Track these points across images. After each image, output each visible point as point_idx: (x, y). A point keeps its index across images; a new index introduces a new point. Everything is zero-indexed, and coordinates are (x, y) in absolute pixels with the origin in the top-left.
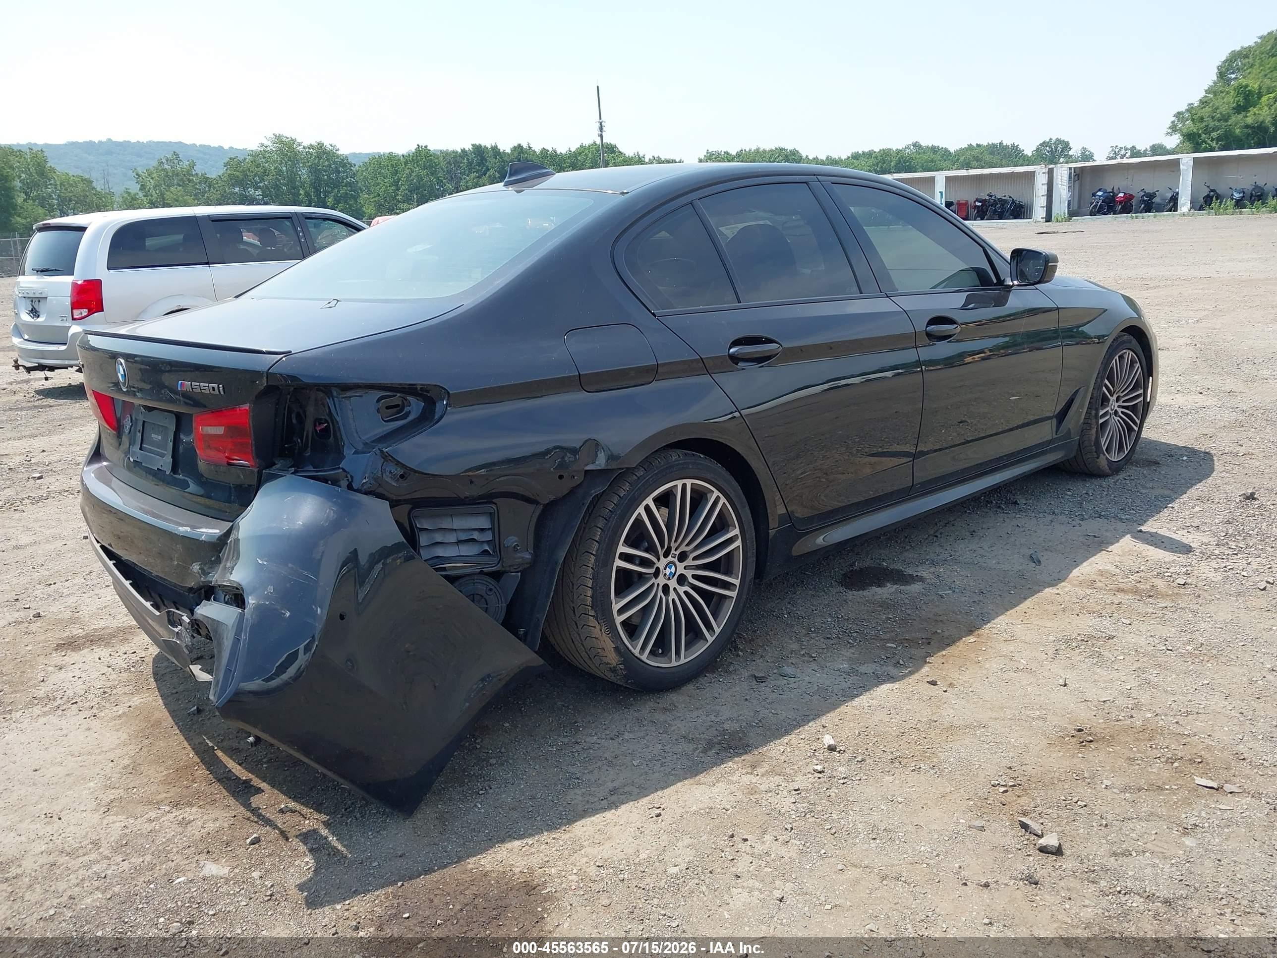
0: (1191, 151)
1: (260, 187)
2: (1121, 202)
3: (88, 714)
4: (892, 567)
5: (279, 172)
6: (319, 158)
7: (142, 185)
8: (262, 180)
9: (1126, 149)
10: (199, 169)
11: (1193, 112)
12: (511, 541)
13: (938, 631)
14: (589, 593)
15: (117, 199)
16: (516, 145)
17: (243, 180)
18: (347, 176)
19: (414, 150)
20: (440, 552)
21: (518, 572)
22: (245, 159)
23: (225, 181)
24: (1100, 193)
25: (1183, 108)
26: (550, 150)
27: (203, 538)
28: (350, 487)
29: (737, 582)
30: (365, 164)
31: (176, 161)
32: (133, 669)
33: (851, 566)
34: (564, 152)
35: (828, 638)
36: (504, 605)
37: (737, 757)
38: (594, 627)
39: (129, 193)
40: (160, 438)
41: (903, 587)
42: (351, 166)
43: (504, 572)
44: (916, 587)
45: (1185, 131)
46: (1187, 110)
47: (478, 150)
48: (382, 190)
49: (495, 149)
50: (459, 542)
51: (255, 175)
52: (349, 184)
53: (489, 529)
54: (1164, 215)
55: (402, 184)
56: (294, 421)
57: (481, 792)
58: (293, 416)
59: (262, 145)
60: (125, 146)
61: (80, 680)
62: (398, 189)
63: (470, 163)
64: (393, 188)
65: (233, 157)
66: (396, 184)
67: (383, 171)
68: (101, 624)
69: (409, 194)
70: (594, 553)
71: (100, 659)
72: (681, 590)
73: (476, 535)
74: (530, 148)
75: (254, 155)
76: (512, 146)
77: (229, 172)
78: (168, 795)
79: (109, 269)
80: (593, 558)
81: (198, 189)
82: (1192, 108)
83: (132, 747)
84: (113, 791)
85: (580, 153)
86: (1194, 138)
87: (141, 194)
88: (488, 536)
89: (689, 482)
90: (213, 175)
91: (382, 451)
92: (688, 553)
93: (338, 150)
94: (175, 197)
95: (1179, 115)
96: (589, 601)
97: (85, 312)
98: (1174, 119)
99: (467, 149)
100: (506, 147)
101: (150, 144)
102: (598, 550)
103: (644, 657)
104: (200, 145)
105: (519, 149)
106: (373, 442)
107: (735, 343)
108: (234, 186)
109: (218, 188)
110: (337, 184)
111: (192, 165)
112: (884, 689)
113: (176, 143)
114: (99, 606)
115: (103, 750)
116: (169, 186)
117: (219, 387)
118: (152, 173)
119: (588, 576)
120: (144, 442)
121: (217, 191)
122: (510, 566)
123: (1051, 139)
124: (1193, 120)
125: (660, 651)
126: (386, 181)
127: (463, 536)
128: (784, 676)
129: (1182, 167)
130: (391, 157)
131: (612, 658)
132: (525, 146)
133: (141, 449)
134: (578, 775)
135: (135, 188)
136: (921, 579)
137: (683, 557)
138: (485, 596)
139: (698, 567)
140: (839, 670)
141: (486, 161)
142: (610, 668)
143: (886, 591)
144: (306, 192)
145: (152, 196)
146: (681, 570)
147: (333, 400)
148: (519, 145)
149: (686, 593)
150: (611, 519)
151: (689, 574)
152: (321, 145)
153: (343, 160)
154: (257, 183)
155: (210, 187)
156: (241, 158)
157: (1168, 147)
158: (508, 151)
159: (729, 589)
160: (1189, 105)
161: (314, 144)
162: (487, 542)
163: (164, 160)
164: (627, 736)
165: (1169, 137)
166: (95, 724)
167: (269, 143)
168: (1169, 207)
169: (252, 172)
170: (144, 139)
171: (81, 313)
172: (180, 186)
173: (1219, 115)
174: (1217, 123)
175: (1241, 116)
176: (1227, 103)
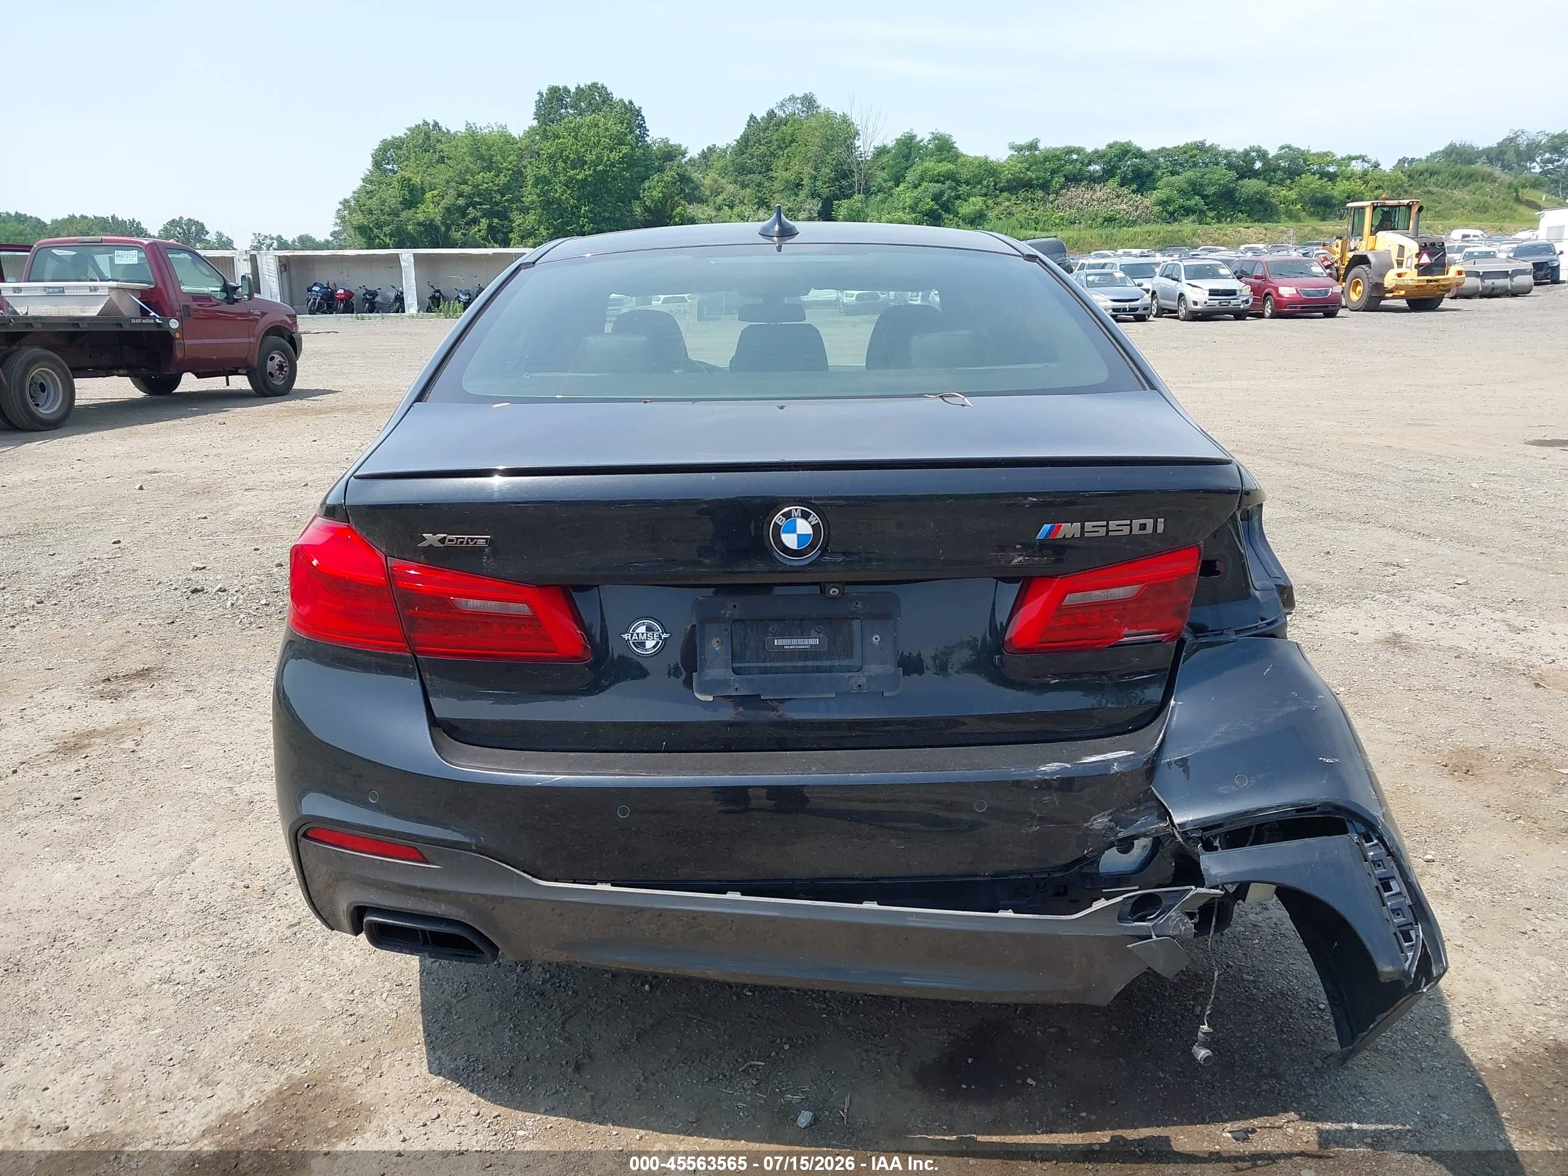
0: (366, 246)
2: (341, 300)
9: (272, 238)
11: (360, 202)
24: (316, 289)
25: (348, 194)
27: (1116, 768)
40: (815, 642)
45: (355, 223)
46: (353, 199)
54: (388, 317)
82: (358, 197)
86: (366, 232)
95: (344, 203)
123: (181, 218)
124: (362, 212)
129: (403, 263)
133: (736, 672)
160: (353, 193)
168: (395, 308)
173: (387, 209)
174: (388, 218)
175: (411, 212)
176: (392, 196)
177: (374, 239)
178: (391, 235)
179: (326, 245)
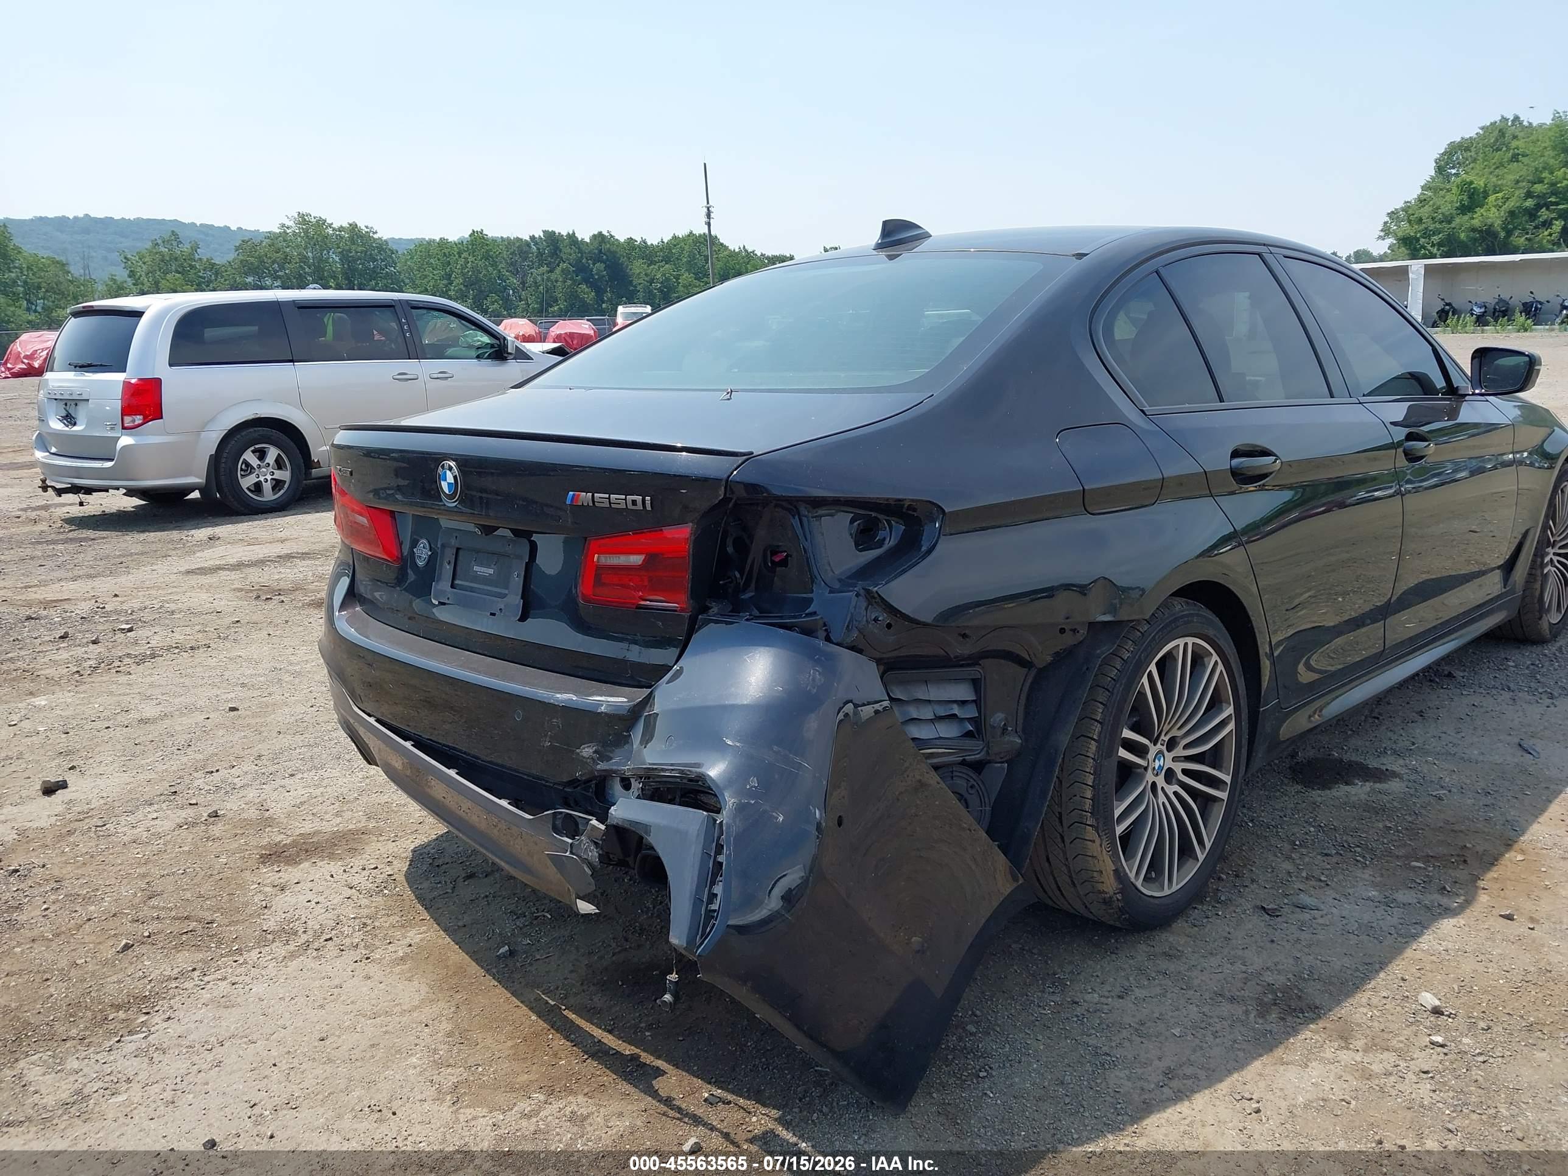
1: (279, 277)
3: (357, 955)
4: (1346, 758)
5: (304, 259)
6: (353, 242)
7: (131, 271)
8: (282, 268)
10: (203, 253)
11: (1410, 212)
12: (998, 718)
13: (1468, 845)
14: (1089, 794)
15: (101, 287)
16: (596, 233)
17: (258, 267)
18: (386, 264)
19: (467, 236)
20: (916, 731)
21: (1003, 762)
22: (262, 242)
23: (235, 269)
25: (1400, 205)
26: (639, 240)
27: (603, 709)
28: (828, 639)
29: (1227, 779)
30: (410, 252)
31: (175, 243)
32: (386, 891)
33: (1293, 757)
34: (655, 243)
35: (1326, 855)
36: (988, 808)
37: (1312, 1023)
38: (1094, 841)
39: (114, 281)
40: (491, 571)
41: (1378, 785)
42: (393, 253)
43: (989, 762)
44: (1395, 786)
45: (1400, 234)
46: (1403, 209)
47: (551, 237)
48: (431, 284)
49: (572, 237)
50: (940, 718)
51: (273, 262)
52: (388, 276)
53: (973, 701)
55: (456, 278)
56: (730, 549)
57: (982, 1074)
58: (730, 541)
59: (283, 225)
60: (107, 222)
61: (319, 906)
62: (451, 284)
63: (540, 254)
64: (445, 282)
65: (246, 239)
66: (448, 276)
67: (432, 261)
68: (308, 827)
69: (464, 289)
70: (1095, 737)
71: (332, 876)
72: (1171, 789)
73: (956, 710)
74: (612, 236)
75: (271, 237)
76: (591, 234)
77: (241, 257)
78: (533, 1077)
79: (171, 365)
80: (1093, 746)
81: (201, 277)
82: (1409, 207)
83: (442, 1004)
84: (449, 1070)
85: (675, 246)
86: (1411, 243)
87: (130, 281)
88: (971, 712)
89: (1190, 641)
90: (220, 261)
91: (868, 592)
92: (1178, 740)
93: (376, 233)
94: (172, 286)
95: (1391, 215)
96: (1088, 805)
97: (139, 419)
98: (1387, 219)
99: (537, 236)
100: (585, 235)
101: (139, 222)
102: (1100, 733)
103: (1139, 884)
104: (201, 225)
105: (599, 238)
106: (849, 577)
107: (1235, 454)
108: (246, 274)
109: (227, 278)
110: (374, 276)
111: (195, 248)
112: (1447, 925)
113: (170, 221)
114: (293, 803)
115: (405, 1008)
116: (165, 273)
117: (644, 501)
118: (144, 257)
119: (1088, 770)
120: (457, 577)
121: (226, 280)
122: (996, 754)
124: (1410, 221)
125: (1153, 875)
126: (435, 272)
127: (942, 711)
128: (1303, 908)
129: (1411, 275)
130: (443, 243)
131: (1110, 885)
132: (605, 233)
133: (453, 586)
134: (1105, 1049)
135: (122, 274)
136: (1394, 775)
137: (1171, 744)
138: (966, 795)
139: (1188, 759)
140: (1369, 899)
141: (560, 251)
142: (1104, 899)
143: (1360, 790)
145: (143, 284)
146: (1169, 764)
147: (800, 520)
148: (600, 233)
149: (1175, 793)
150: (1115, 691)
151: (1178, 768)
152: (353, 227)
153: (382, 246)
154: (276, 271)
155: (216, 274)
156: (256, 241)
157: (1375, 254)
158: (588, 240)
159: (1218, 789)
160: (1406, 202)
161: (345, 225)
162: (969, 719)
163: (159, 241)
164: (1139, 993)
165: (1380, 241)
166: (372, 969)
167: (291, 223)
169: (270, 258)
170: (131, 215)
171: (134, 421)
172: (179, 273)
173: (1440, 216)
174: (1438, 225)
175: (1466, 218)
176: (1449, 202)
177: (1418, 250)
178: (1440, 244)
179: (1382, 258)
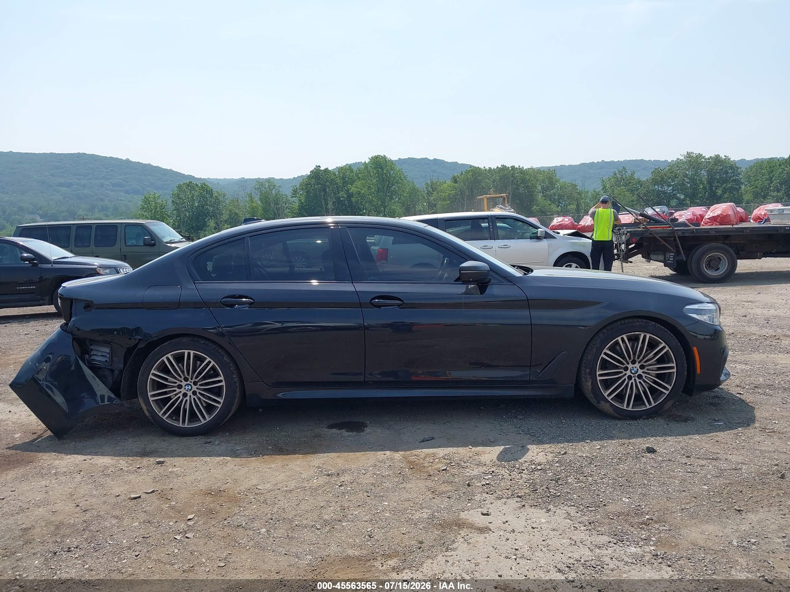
5: (686, 175)
6: (715, 164)
7: (604, 186)
10: (636, 176)
12: (115, 359)
18: (734, 175)
20: (95, 358)
21: (117, 371)
22: (666, 167)
23: (650, 182)
31: (624, 172)
36: (112, 381)
38: (140, 398)
43: (114, 370)
50: (101, 355)
51: (669, 178)
52: (735, 181)
53: (109, 353)
59: (678, 159)
67: (762, 171)
73: (105, 354)
89: (191, 352)
90: (643, 179)
92: (197, 382)
93: (730, 159)
103: (164, 417)
110: (725, 181)
118: (610, 179)
126: (763, 177)
130: (771, 160)
131: (146, 413)
135: (599, 188)
138: (108, 377)
144: (704, 187)
146: (194, 389)
151: (198, 391)
152: (717, 157)
153: (732, 165)
155: (641, 186)
156: (662, 168)
159: (217, 403)
161: (713, 156)
162: (108, 357)
163: (617, 172)
167: (682, 158)
